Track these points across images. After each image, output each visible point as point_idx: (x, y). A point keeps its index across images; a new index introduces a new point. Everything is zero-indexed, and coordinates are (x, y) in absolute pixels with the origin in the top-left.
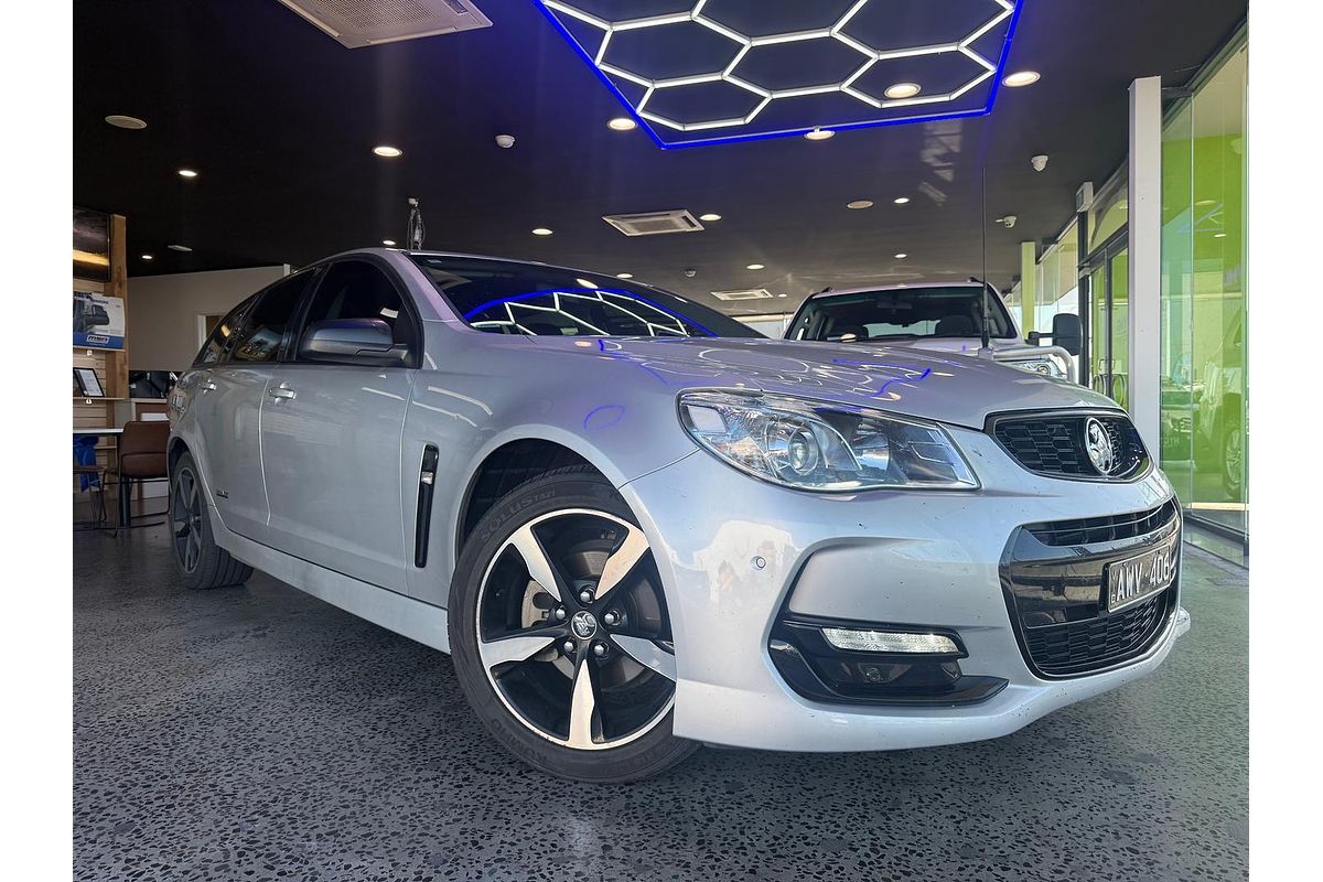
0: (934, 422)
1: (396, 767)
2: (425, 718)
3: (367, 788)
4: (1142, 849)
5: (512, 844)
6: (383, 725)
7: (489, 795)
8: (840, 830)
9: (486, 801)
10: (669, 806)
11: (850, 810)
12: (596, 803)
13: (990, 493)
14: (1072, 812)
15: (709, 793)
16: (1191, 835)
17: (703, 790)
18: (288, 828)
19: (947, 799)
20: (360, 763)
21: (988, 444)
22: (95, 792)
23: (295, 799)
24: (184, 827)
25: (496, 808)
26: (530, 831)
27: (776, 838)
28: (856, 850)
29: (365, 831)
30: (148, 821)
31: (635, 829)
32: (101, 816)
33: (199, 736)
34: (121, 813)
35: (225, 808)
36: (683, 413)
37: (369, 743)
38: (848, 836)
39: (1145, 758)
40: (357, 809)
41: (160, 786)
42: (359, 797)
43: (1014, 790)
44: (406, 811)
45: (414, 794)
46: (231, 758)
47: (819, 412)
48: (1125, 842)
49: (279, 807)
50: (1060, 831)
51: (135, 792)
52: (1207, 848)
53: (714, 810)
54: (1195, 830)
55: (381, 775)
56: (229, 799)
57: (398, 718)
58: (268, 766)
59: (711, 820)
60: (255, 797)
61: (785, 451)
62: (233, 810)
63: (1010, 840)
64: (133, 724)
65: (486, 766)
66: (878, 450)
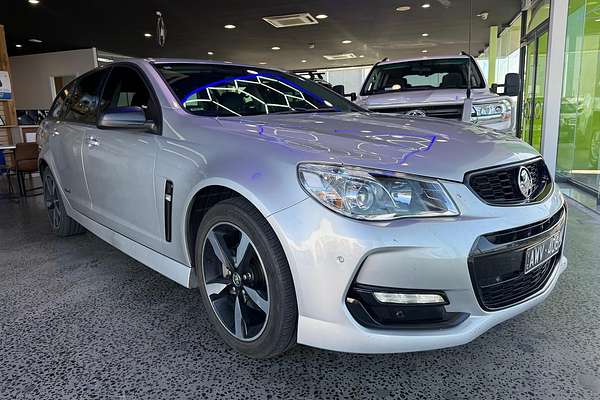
0: (435, 179)
1: (164, 348)
2: (178, 317)
3: (150, 362)
4: (535, 393)
5: (222, 395)
6: (157, 322)
7: (211, 364)
8: (386, 384)
9: (209, 368)
10: (300, 370)
11: (391, 371)
12: (264, 368)
13: (465, 218)
14: (502, 370)
15: (320, 362)
16: (561, 384)
17: (317, 360)
18: (111, 387)
19: (440, 363)
20: (146, 346)
21: (465, 190)
22: (14, 366)
23: (114, 369)
24: (59, 388)
25: (214, 373)
26: (232, 387)
27: (354, 389)
28: (393, 396)
29: (149, 388)
30: (41, 384)
31: (283, 385)
32: (18, 381)
33: (65, 330)
34: (28, 380)
35: (79, 375)
36: (300, 176)
37: (151, 334)
38: (390, 388)
39: (541, 336)
40: (144, 375)
41: (47, 362)
42: (146, 367)
43: (473, 357)
44: (170, 376)
45: (173, 365)
46: (82, 345)
47: (374, 175)
48: (527, 389)
49: (106, 374)
50: (496, 382)
51: (35, 366)
52: (568, 392)
53: (323, 372)
54: (562, 380)
55: (156, 354)
56: (81, 370)
57: (165, 318)
58: (100, 349)
59: (321, 378)
60: (94, 368)
61: (355, 197)
62: (83, 377)
63: (470, 388)
64: (31, 323)
65: (209, 347)
66: (406, 193)
